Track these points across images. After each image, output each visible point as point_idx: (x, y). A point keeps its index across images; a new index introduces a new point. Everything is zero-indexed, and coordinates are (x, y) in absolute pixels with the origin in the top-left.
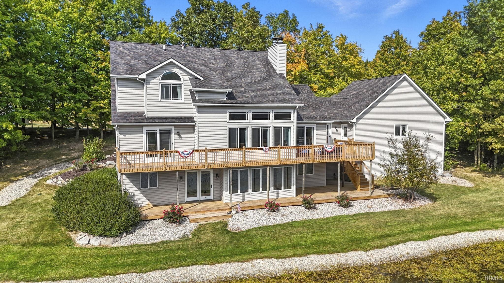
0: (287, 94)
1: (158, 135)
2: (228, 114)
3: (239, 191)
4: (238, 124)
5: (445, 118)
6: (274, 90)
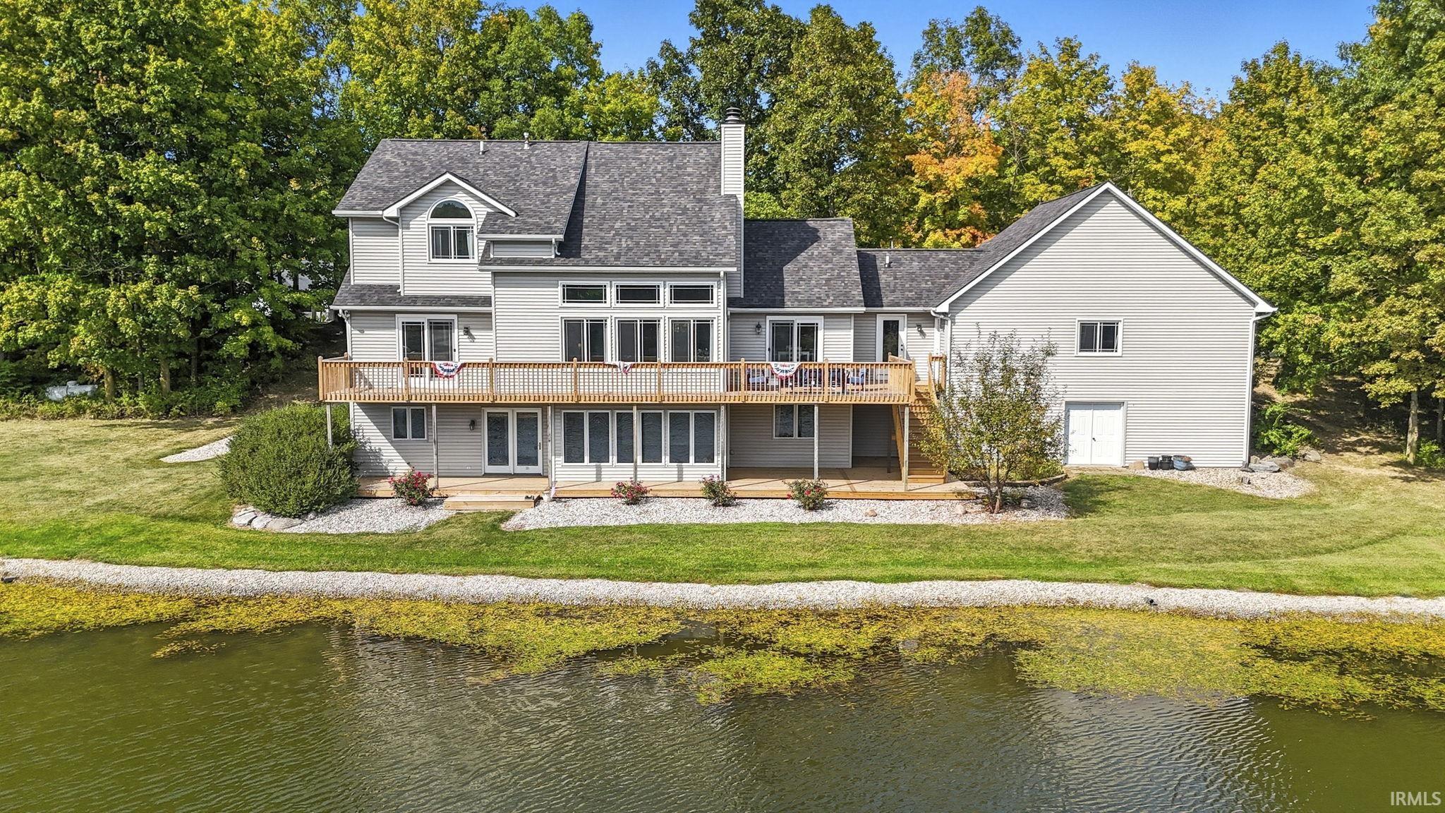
0: (713, 243)
1: (426, 332)
2: (560, 289)
3: (587, 458)
4: (585, 311)
5: (1254, 304)
6: (685, 235)
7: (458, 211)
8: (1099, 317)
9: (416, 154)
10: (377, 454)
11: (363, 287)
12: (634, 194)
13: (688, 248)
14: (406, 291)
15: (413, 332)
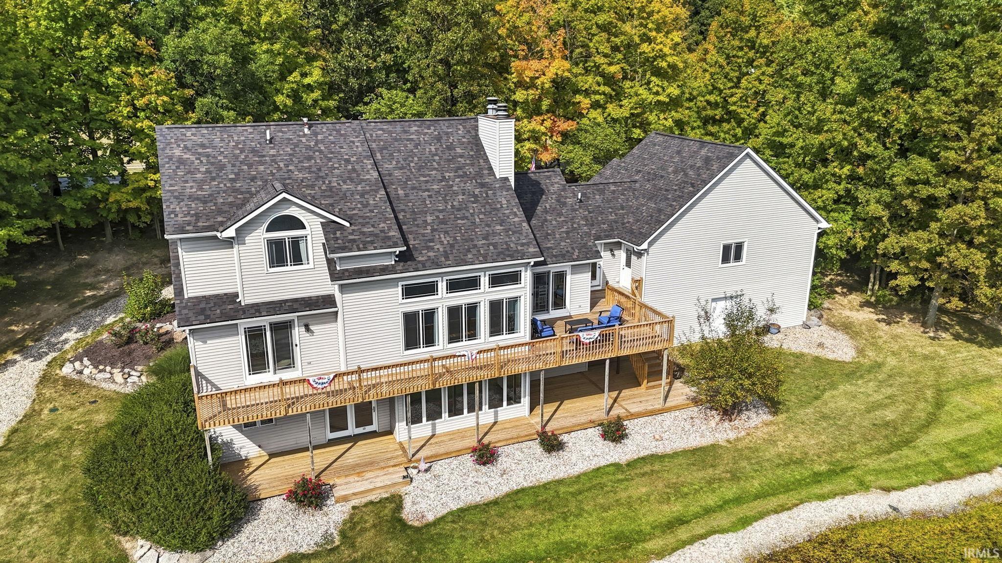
0: (514, 233)
1: (268, 334)
2: (400, 289)
3: (424, 419)
4: (420, 304)
5: (817, 221)
6: (488, 226)
7: (295, 223)
8: (733, 240)
9: (203, 146)
10: (229, 444)
11: (198, 299)
12: (427, 182)
13: (496, 239)
14: (246, 299)
15: (254, 336)
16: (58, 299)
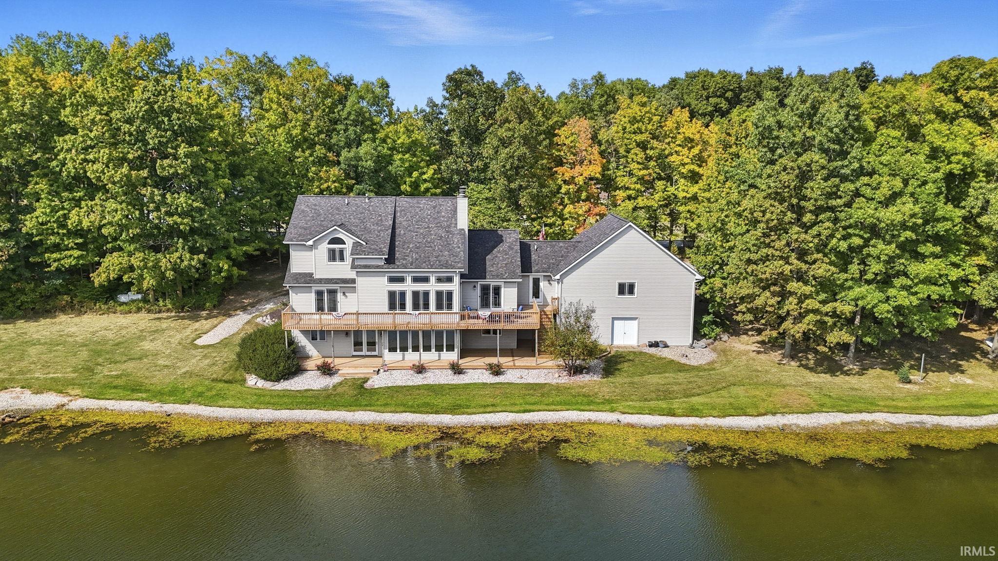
0: (454, 256)
1: (326, 294)
2: (386, 278)
3: (398, 350)
4: (397, 287)
5: (695, 275)
6: (441, 252)
7: (342, 242)
8: (627, 281)
9: (315, 205)
10: (304, 347)
11: (297, 274)
12: (418, 228)
13: (442, 258)
14: (317, 276)
15: (320, 294)
16: (269, 290)
